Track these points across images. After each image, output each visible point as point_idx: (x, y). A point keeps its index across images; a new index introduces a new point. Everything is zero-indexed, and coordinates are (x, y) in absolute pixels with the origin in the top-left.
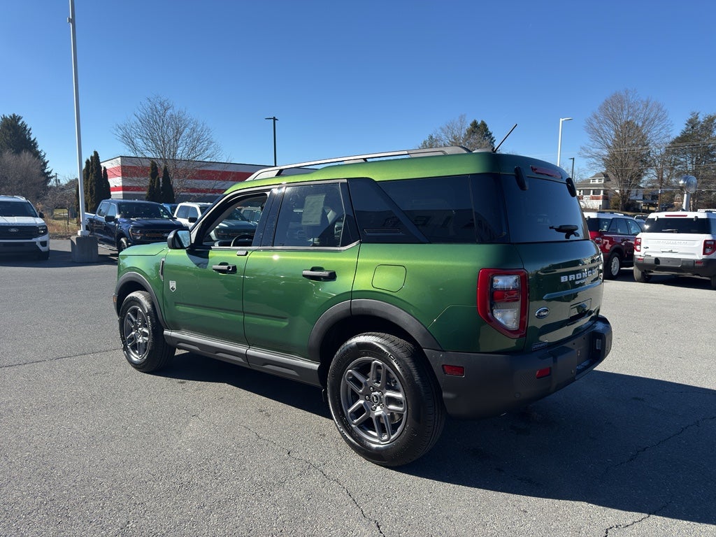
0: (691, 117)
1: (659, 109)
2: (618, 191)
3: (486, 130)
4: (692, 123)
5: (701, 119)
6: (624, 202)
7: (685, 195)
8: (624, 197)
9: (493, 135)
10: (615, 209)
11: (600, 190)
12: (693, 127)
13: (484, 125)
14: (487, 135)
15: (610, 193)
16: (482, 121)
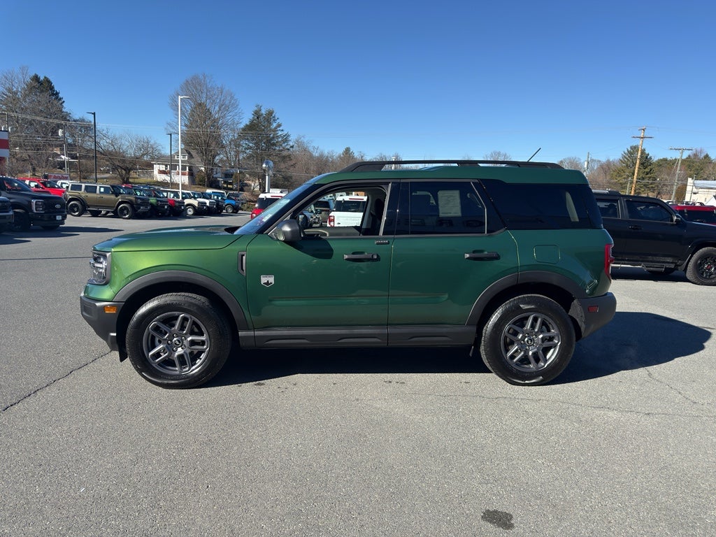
0: (256, 109)
1: (232, 98)
2: (203, 169)
3: (52, 88)
4: (257, 114)
5: (263, 112)
6: (209, 178)
7: (267, 177)
8: (209, 174)
9: (60, 95)
10: (200, 185)
11: (186, 166)
12: (258, 118)
13: (48, 81)
14: (53, 94)
15: (195, 171)
16: (45, 77)
